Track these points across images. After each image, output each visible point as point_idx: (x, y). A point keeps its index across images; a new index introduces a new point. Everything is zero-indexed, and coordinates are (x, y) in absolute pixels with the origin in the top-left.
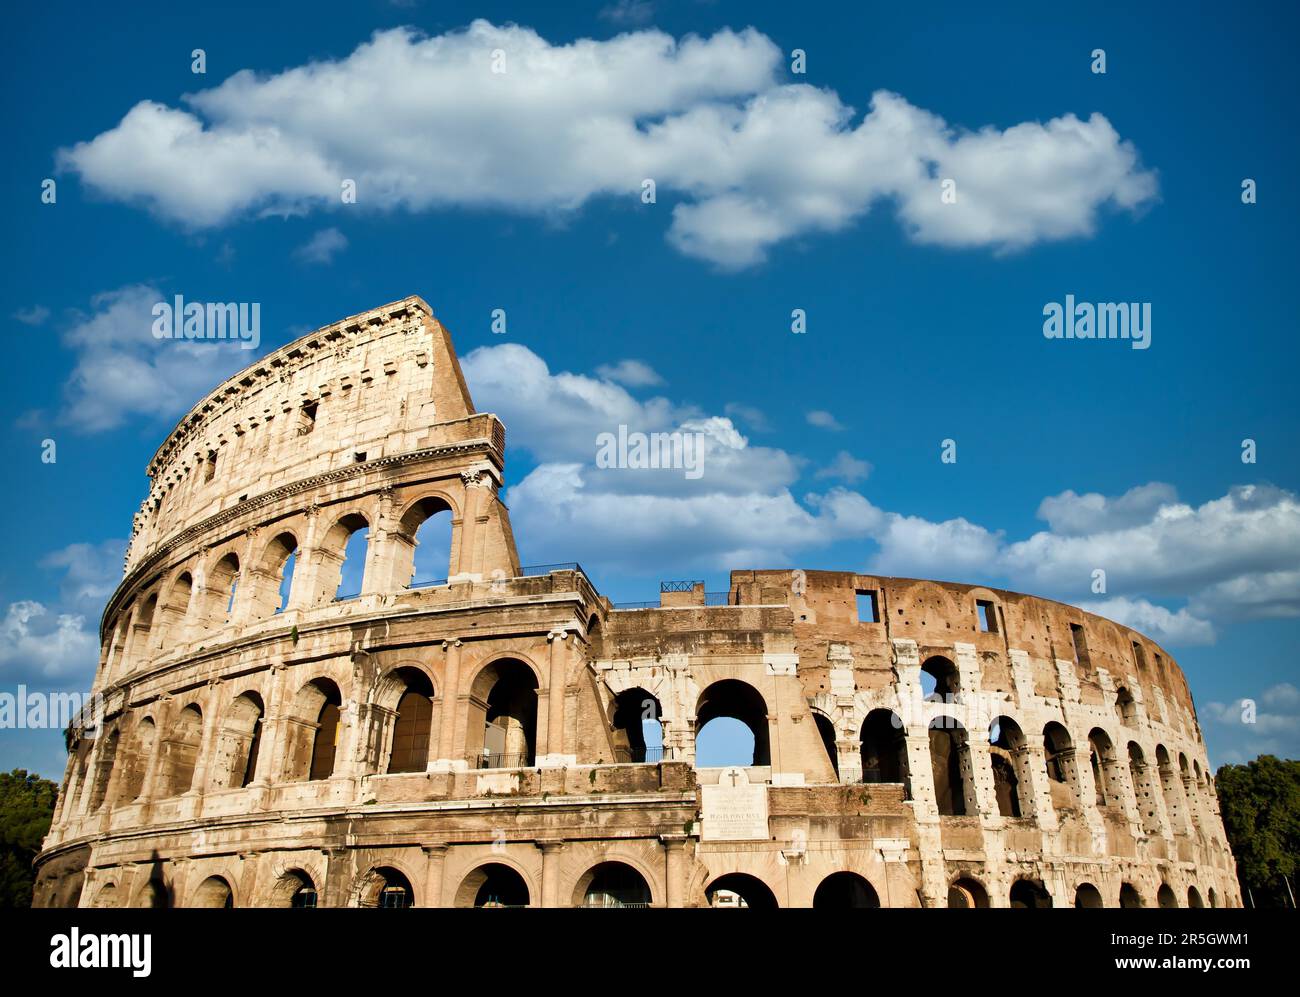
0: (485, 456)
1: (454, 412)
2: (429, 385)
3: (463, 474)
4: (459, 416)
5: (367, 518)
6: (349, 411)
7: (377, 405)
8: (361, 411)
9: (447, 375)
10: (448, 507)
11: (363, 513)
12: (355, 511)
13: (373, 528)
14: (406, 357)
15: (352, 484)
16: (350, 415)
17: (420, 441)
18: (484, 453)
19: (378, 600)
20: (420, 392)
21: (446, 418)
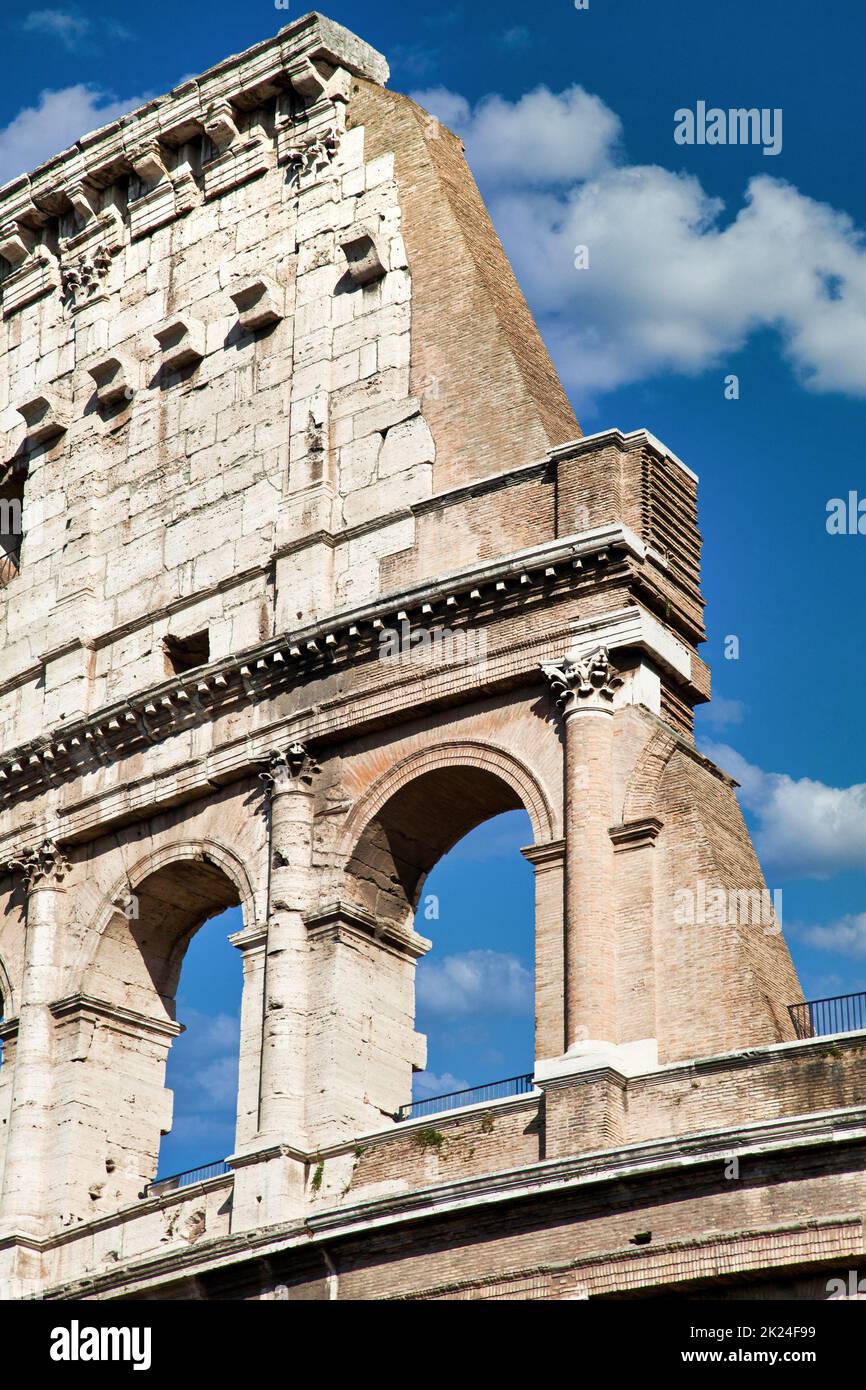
0: (624, 593)
1: (498, 445)
2: (397, 351)
3: (550, 670)
4: (518, 456)
5: (231, 869)
6: (133, 485)
7: (228, 454)
8: (174, 481)
9: (460, 305)
10: (507, 799)
11: (218, 857)
12: (188, 853)
13: (253, 909)
14: (306, 257)
15: (170, 752)
16: (138, 501)
17: (387, 564)
18: (617, 584)
19: (292, 1174)
20: (372, 382)
21: (471, 465)
